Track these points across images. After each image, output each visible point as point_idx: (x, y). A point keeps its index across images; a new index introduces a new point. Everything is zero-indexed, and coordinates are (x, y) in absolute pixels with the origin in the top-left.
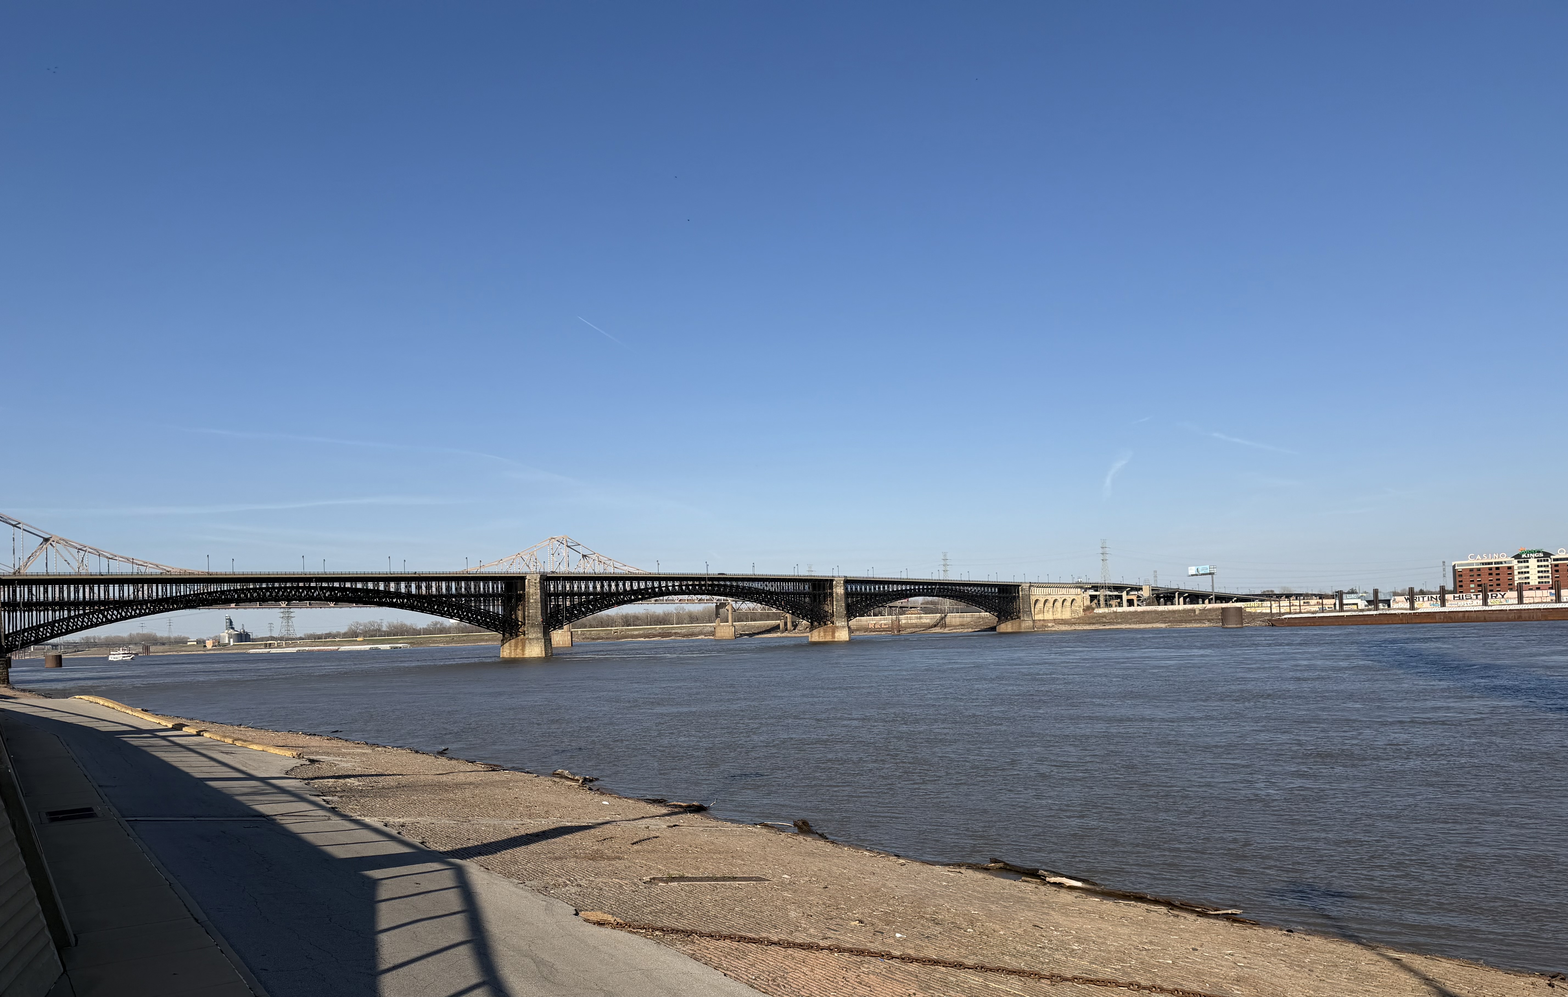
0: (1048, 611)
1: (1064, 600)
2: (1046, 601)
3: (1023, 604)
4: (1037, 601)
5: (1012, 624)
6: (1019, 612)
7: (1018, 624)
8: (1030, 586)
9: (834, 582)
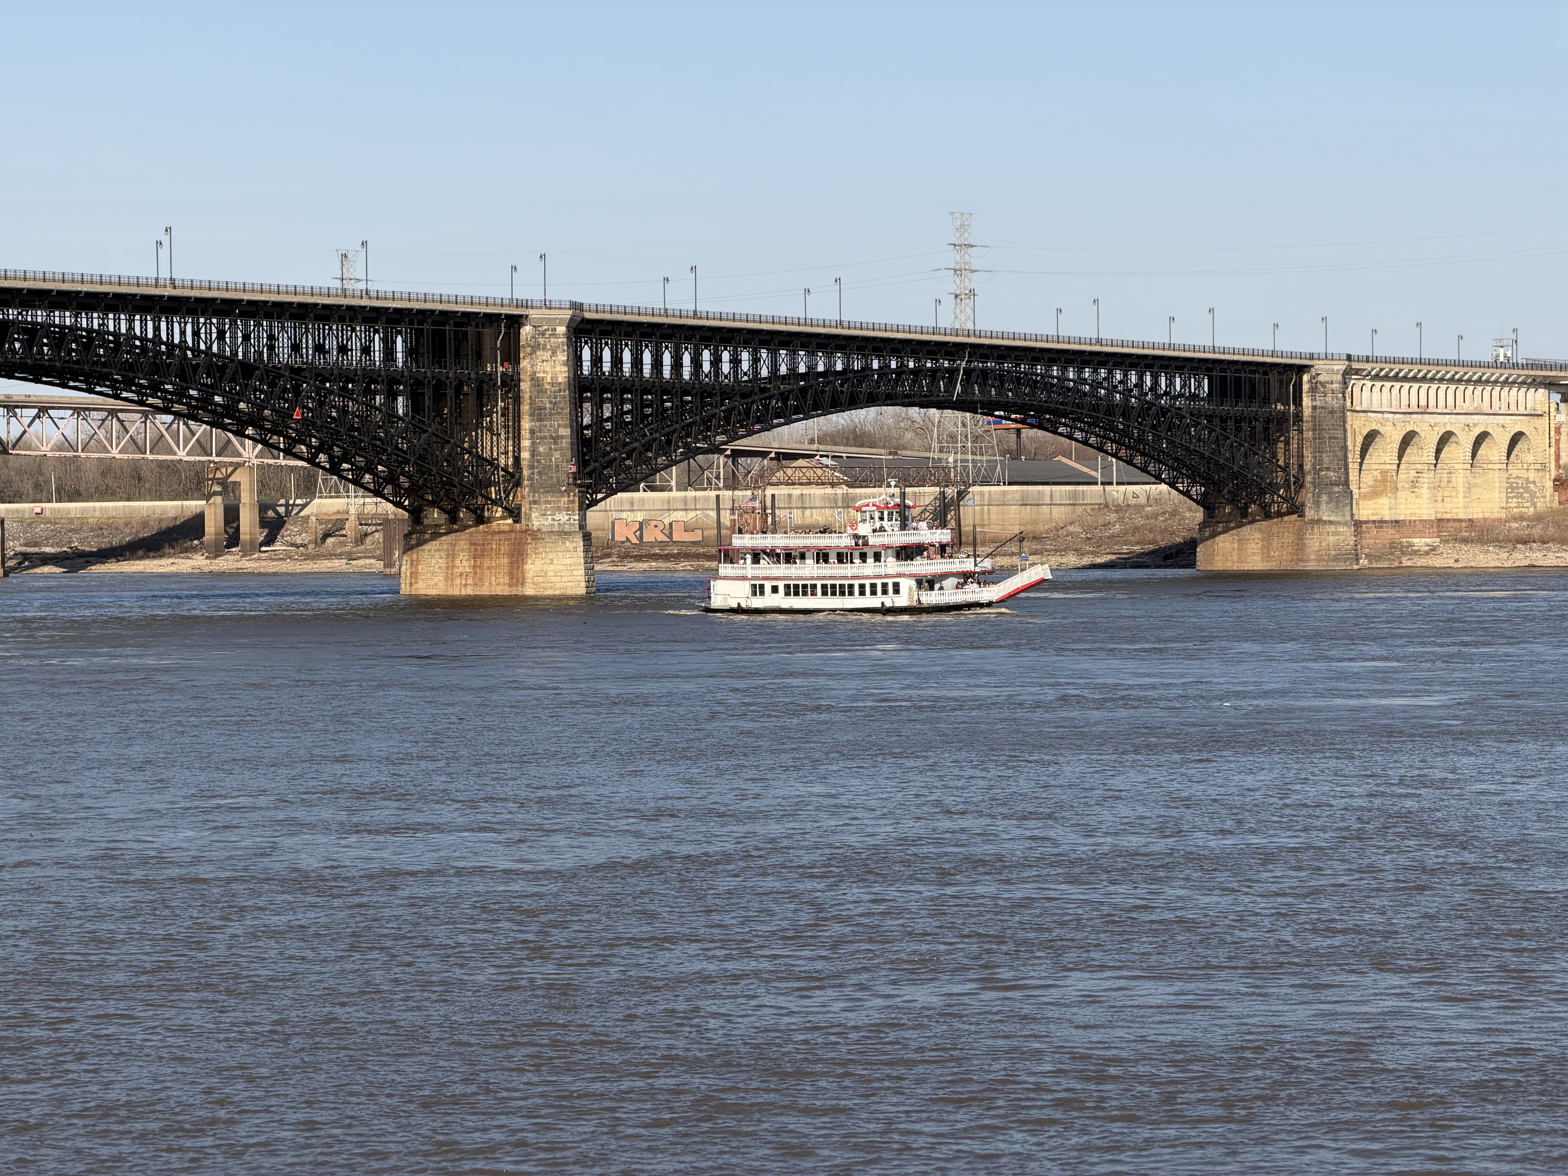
0: (1414, 484)
1: (1482, 438)
2: (1408, 440)
3: (1318, 451)
4: (1371, 437)
5: (1267, 538)
6: (1300, 485)
7: (1289, 538)
8: (1348, 373)
9: (526, 331)
